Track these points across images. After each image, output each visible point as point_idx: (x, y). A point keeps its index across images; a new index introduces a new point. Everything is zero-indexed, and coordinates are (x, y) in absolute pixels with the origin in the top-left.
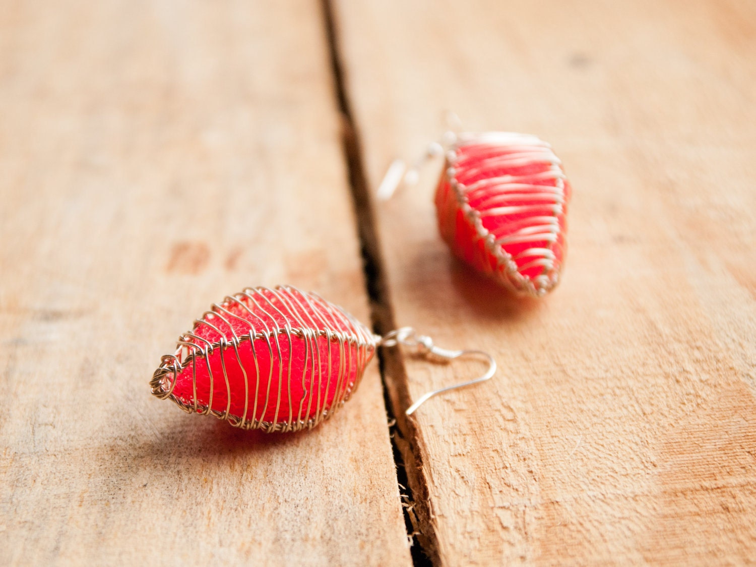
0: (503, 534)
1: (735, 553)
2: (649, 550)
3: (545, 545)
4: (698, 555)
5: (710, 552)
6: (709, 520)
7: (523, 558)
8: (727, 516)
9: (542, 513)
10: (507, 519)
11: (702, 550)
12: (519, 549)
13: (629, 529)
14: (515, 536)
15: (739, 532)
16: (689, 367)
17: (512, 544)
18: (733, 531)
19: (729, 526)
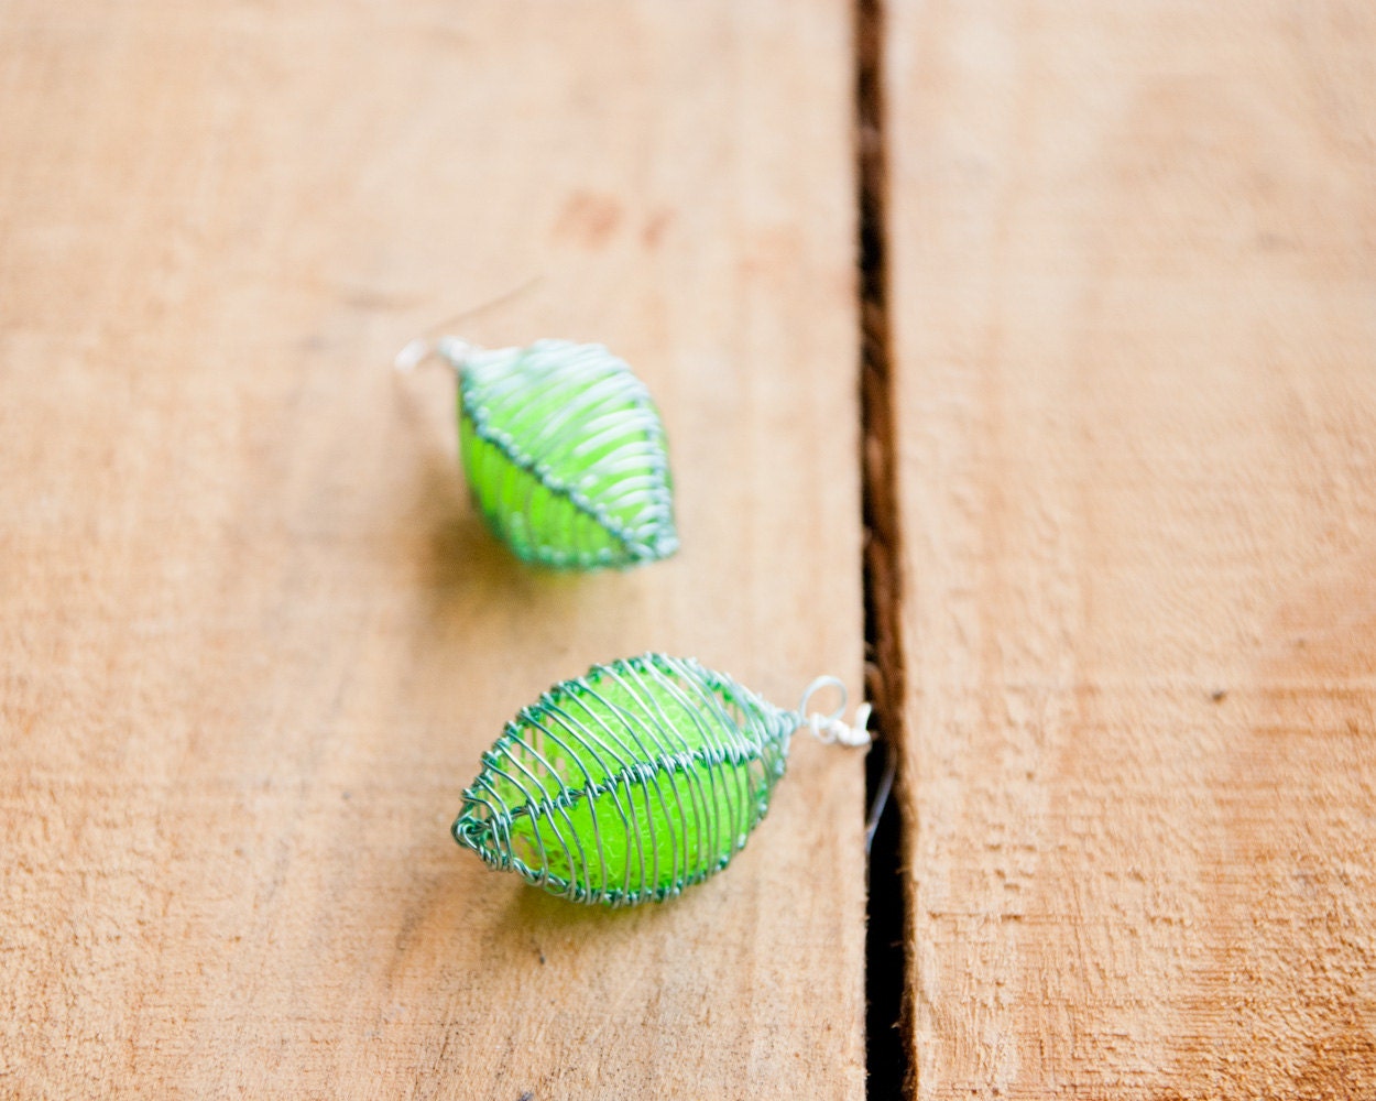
0: (1007, 733)
1: (1354, 806)
2: (1224, 785)
3: (1067, 757)
4: (1296, 801)
5: (1315, 799)
6: (1323, 744)
7: (1030, 776)
8: (1354, 742)
9: (1071, 704)
10: (1018, 709)
11: (1303, 794)
12: (1026, 763)
13: (1199, 746)
14: (1024, 739)
15: (1365, 769)
16: (1341, 480)
17: (1018, 751)
18: (1356, 768)
19: (1353, 759)
